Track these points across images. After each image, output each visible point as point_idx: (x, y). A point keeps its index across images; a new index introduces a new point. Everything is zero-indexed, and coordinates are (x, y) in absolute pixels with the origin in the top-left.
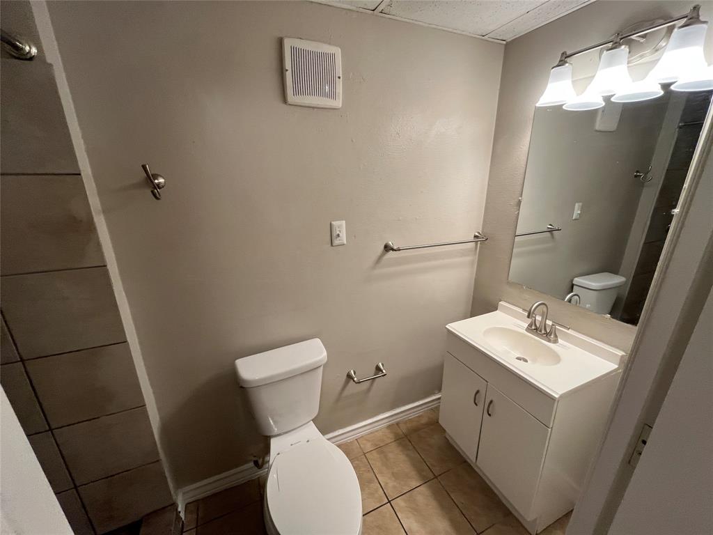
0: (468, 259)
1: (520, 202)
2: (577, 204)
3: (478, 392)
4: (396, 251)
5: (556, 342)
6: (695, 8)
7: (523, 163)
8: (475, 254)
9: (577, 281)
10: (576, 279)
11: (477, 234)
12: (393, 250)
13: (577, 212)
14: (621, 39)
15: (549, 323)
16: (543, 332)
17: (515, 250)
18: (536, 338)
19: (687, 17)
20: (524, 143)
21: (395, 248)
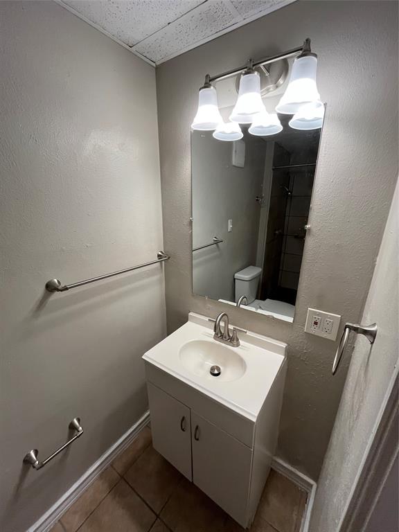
0: (155, 278)
1: (191, 222)
2: (229, 221)
3: (183, 418)
4: (61, 291)
5: (238, 345)
6: (307, 40)
7: (189, 185)
8: (162, 272)
9: (237, 275)
10: (236, 275)
11: (160, 253)
12: (58, 290)
13: (230, 226)
14: (254, 65)
15: (231, 327)
16: (227, 338)
17: (194, 262)
18: (223, 345)
19: (301, 49)
20: (187, 166)
21: (60, 287)
